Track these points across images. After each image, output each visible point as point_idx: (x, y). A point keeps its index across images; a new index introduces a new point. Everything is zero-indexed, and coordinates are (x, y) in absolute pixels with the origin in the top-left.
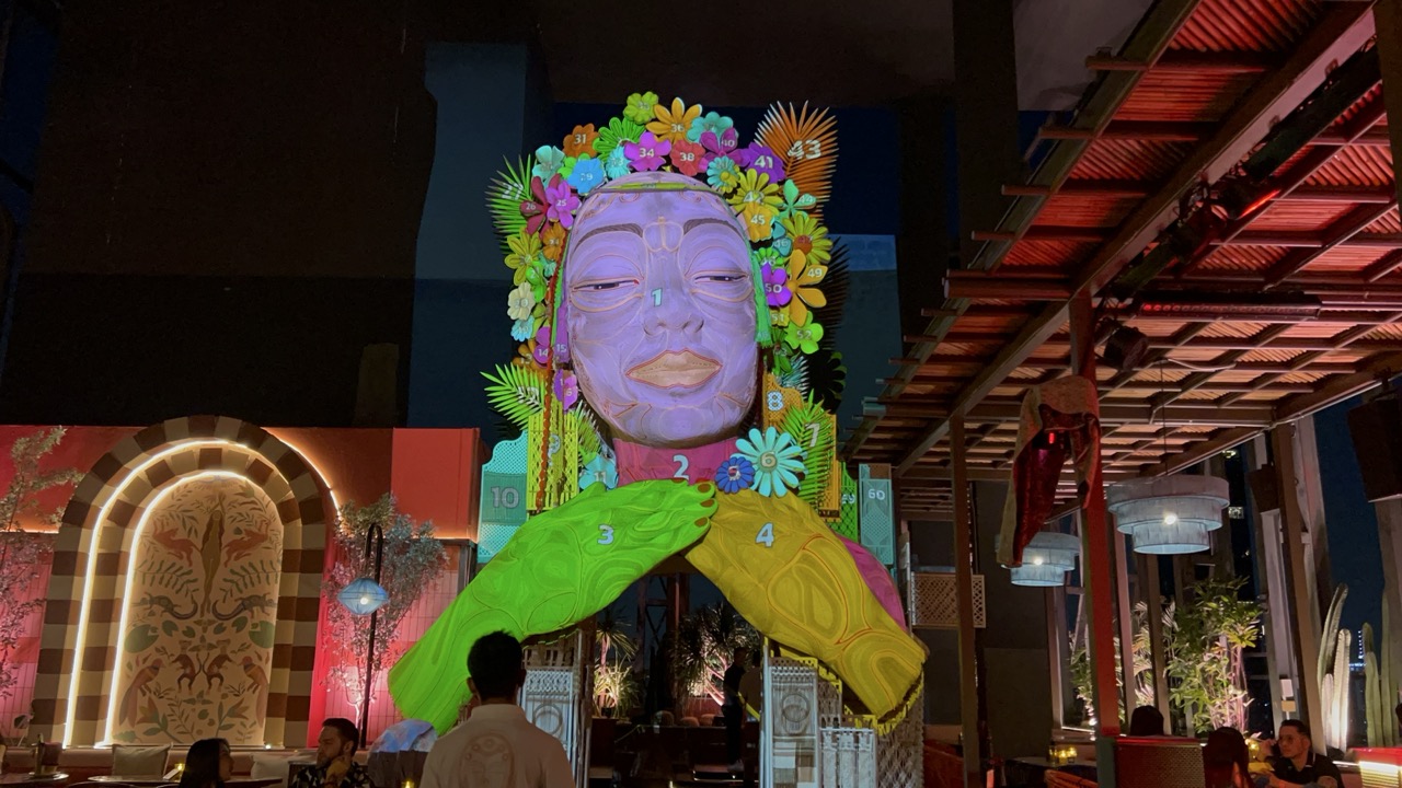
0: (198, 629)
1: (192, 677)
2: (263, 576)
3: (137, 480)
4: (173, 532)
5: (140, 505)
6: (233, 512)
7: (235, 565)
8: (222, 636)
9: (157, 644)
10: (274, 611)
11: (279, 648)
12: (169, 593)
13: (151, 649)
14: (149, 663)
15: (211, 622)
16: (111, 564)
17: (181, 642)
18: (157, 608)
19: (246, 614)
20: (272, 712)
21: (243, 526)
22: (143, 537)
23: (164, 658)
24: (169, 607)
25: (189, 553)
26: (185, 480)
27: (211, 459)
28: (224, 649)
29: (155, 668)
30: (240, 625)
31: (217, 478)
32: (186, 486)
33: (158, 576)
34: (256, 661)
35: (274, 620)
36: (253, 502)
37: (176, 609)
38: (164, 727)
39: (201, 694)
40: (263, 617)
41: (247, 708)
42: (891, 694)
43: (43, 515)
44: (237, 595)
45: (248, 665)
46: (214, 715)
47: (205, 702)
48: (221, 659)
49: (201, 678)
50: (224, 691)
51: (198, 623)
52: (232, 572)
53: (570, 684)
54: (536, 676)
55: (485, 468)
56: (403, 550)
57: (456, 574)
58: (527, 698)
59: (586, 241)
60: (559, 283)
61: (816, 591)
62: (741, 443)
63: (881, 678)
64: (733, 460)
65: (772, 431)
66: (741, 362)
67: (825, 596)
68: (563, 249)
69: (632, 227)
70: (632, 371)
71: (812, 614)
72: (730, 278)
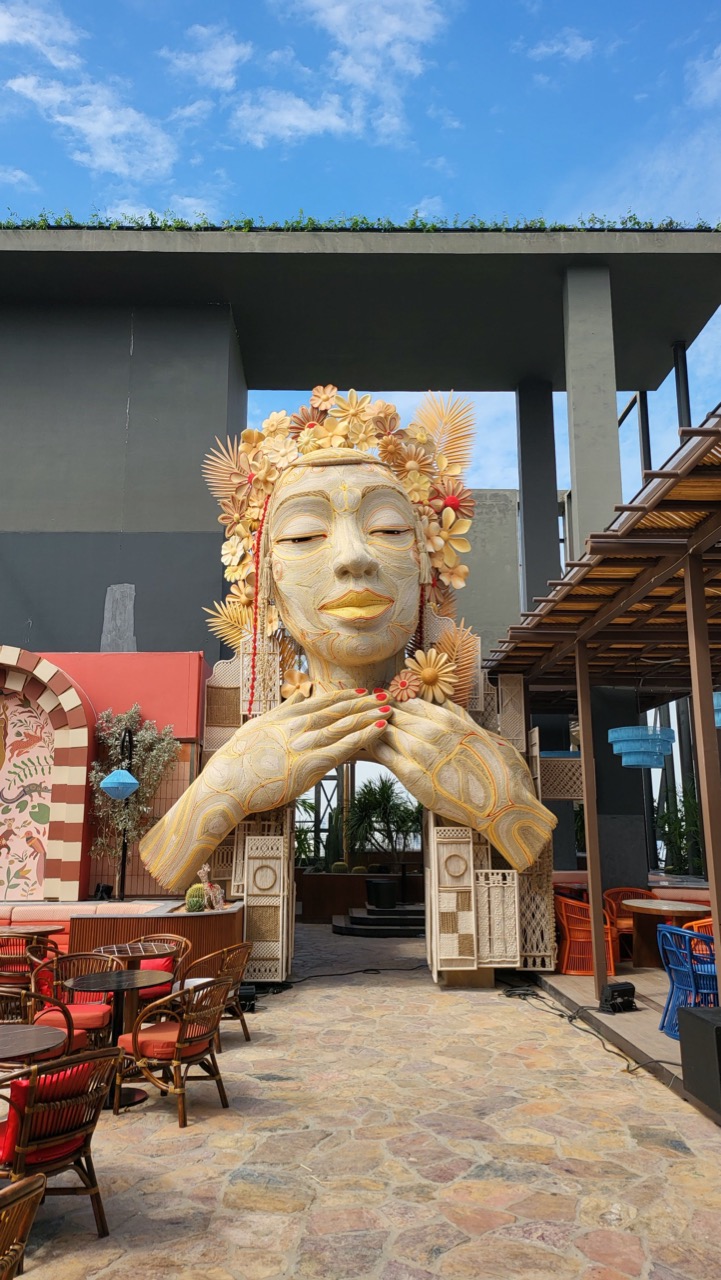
2: (39, 769)
6: (14, 720)
7: (17, 760)
8: (7, 816)
10: (49, 795)
11: (53, 825)
19: (26, 798)
20: (48, 874)
28: (10, 825)
30: (22, 807)
35: (49, 803)
36: (30, 711)
40: (40, 801)
41: (29, 871)
42: (529, 854)
45: (29, 838)
46: (4, 876)
48: (8, 834)
50: (11, 858)
52: (15, 765)
53: (281, 848)
54: (254, 844)
55: (208, 682)
56: (150, 748)
57: (188, 764)
58: (249, 858)
59: (285, 505)
60: (263, 537)
61: (471, 776)
62: (409, 662)
63: (521, 841)
64: (403, 675)
65: (433, 652)
66: (408, 598)
67: (479, 780)
68: (265, 510)
69: (321, 493)
70: (323, 607)
71: (468, 794)
72: (399, 532)
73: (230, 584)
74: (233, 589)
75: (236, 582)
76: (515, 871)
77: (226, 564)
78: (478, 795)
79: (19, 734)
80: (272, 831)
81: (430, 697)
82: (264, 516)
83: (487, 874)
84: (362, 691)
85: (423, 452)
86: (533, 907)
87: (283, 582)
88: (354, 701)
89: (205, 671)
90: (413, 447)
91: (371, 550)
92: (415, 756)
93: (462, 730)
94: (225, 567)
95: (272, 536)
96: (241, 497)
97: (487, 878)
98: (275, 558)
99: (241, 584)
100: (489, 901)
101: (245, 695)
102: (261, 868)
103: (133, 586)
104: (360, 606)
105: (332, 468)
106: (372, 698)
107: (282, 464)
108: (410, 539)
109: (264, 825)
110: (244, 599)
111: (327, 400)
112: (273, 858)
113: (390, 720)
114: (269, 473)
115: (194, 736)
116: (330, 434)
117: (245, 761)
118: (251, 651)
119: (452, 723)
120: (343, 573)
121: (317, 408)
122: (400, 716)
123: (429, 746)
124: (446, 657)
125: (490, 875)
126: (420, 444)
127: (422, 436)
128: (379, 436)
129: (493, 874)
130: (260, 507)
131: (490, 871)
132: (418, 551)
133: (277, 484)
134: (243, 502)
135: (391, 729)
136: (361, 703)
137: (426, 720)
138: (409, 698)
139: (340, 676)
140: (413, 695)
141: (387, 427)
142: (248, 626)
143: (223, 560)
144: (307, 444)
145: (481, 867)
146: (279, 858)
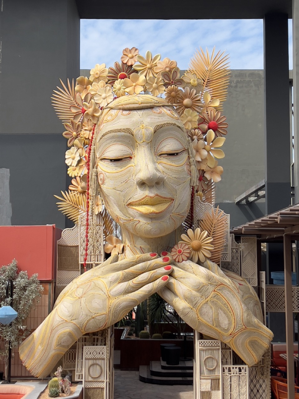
42: (255, 357)
53: (105, 353)
54: (89, 351)
55: (58, 242)
56: (24, 289)
57: (47, 296)
58: (86, 359)
59: (106, 137)
60: (92, 154)
61: (220, 311)
62: (183, 236)
63: (250, 349)
64: (179, 245)
65: (198, 230)
66: (184, 196)
67: (225, 313)
68: (93, 134)
69: (128, 130)
70: (130, 204)
71: (218, 322)
72: (177, 154)
73: (71, 178)
74: (73, 182)
75: (75, 177)
76: (247, 366)
77: (69, 165)
78: (224, 322)
80: (99, 343)
81: (197, 259)
82: (92, 138)
83: (229, 368)
84: (153, 255)
85: (195, 92)
86: (258, 386)
87: (105, 186)
88: (149, 262)
89: (57, 234)
90: (188, 89)
91: (160, 167)
92: (186, 298)
93: (215, 282)
94: (68, 167)
95: (98, 155)
96: (77, 121)
97: (230, 370)
98: (99, 169)
99: (78, 178)
100: (231, 384)
101: (81, 251)
102: (93, 365)
103: (8, 170)
104: (152, 205)
105: (135, 112)
106: (160, 260)
107: (103, 104)
108: (185, 156)
109: (94, 338)
110: (80, 189)
111: (132, 57)
112: (100, 359)
113: (171, 275)
114: (95, 111)
115: (51, 279)
116: (134, 84)
117: (82, 302)
118: (85, 223)
119: (209, 278)
120: (142, 184)
121: (126, 64)
122: (178, 271)
123: (194, 293)
124: (206, 233)
125: (231, 369)
126: (193, 87)
127: (194, 81)
128: (166, 85)
129: (233, 368)
130: (90, 131)
131: (232, 366)
132: (190, 164)
133: (101, 119)
134: (79, 126)
135: (172, 280)
136: (154, 264)
137: (193, 275)
138: (183, 260)
139: (140, 243)
140: (185, 258)
141: (171, 77)
142: (83, 207)
143: (67, 162)
144: (119, 89)
145: (227, 363)
146: (104, 359)
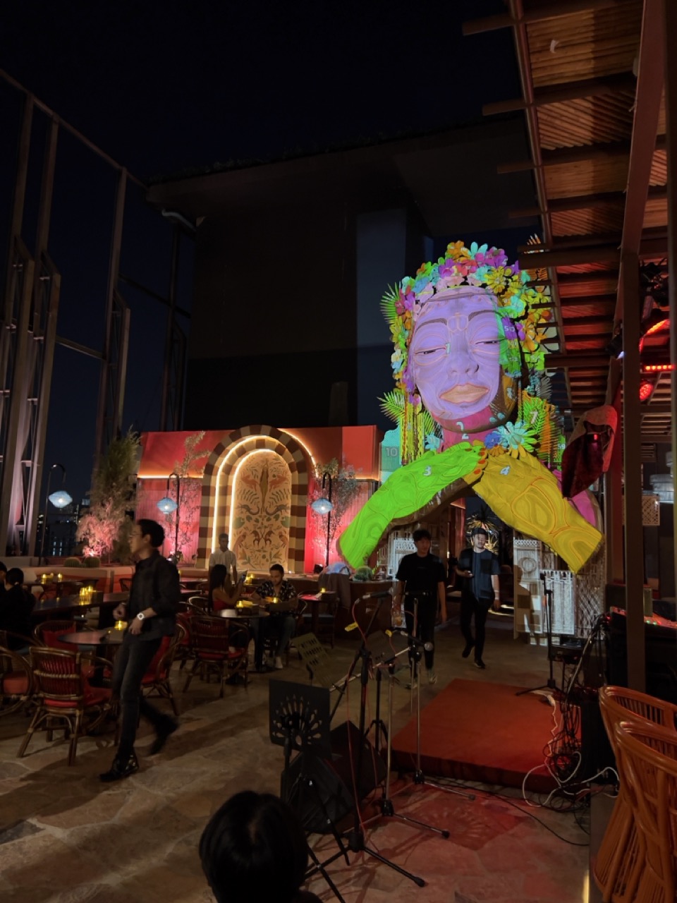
0: (260, 520)
1: (259, 540)
2: (285, 496)
3: (233, 455)
4: (248, 476)
5: (235, 465)
6: (272, 468)
7: (274, 491)
8: (269, 523)
9: (244, 526)
10: (289, 511)
11: (292, 529)
12: (248, 503)
13: (242, 528)
14: (242, 534)
15: (265, 517)
16: (225, 491)
17: (254, 525)
18: (244, 510)
19: (279, 513)
20: (290, 557)
21: (276, 473)
22: (237, 479)
23: (248, 532)
24: (248, 509)
25: (255, 486)
26: (252, 453)
27: (260, 444)
28: (271, 528)
29: (244, 536)
30: (277, 518)
31: (264, 453)
32: (252, 456)
33: (244, 496)
34: (284, 534)
35: (289, 515)
36: (280, 463)
37: (251, 511)
38: (249, 562)
39: (262, 548)
40: (286, 515)
41: (281, 555)
42: (581, 559)
43: (197, 470)
44: (275, 504)
45: (281, 536)
46: (268, 557)
47: (265, 551)
48: (270, 533)
49: (262, 541)
50: (272, 547)
51: (260, 516)
52: (273, 494)
54: (399, 544)
58: (396, 553)
61: (538, 507)
63: (575, 551)
65: (519, 423)
67: (543, 509)
69: (442, 320)
71: (535, 518)
72: (496, 342)
78: (543, 519)
79: (274, 476)
83: (552, 573)
89: (380, 437)
103: (346, 383)
109: (406, 533)
129: (556, 573)
138: (499, 454)
140: (502, 452)
